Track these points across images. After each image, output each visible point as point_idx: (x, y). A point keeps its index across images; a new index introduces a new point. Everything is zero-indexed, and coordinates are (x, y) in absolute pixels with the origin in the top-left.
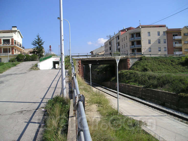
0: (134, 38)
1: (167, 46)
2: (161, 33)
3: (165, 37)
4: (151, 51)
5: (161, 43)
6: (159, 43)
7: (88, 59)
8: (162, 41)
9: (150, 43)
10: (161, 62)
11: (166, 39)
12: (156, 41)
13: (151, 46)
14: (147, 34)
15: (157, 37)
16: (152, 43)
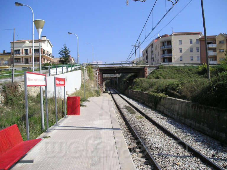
0: (165, 47)
1: (200, 55)
2: (194, 41)
3: (198, 45)
4: (182, 60)
5: (193, 51)
6: (192, 51)
7: (106, 67)
8: (195, 50)
9: (181, 51)
10: (177, 70)
11: (199, 47)
12: (188, 50)
13: (183, 55)
14: (179, 42)
15: (189, 45)
16: (183, 51)
